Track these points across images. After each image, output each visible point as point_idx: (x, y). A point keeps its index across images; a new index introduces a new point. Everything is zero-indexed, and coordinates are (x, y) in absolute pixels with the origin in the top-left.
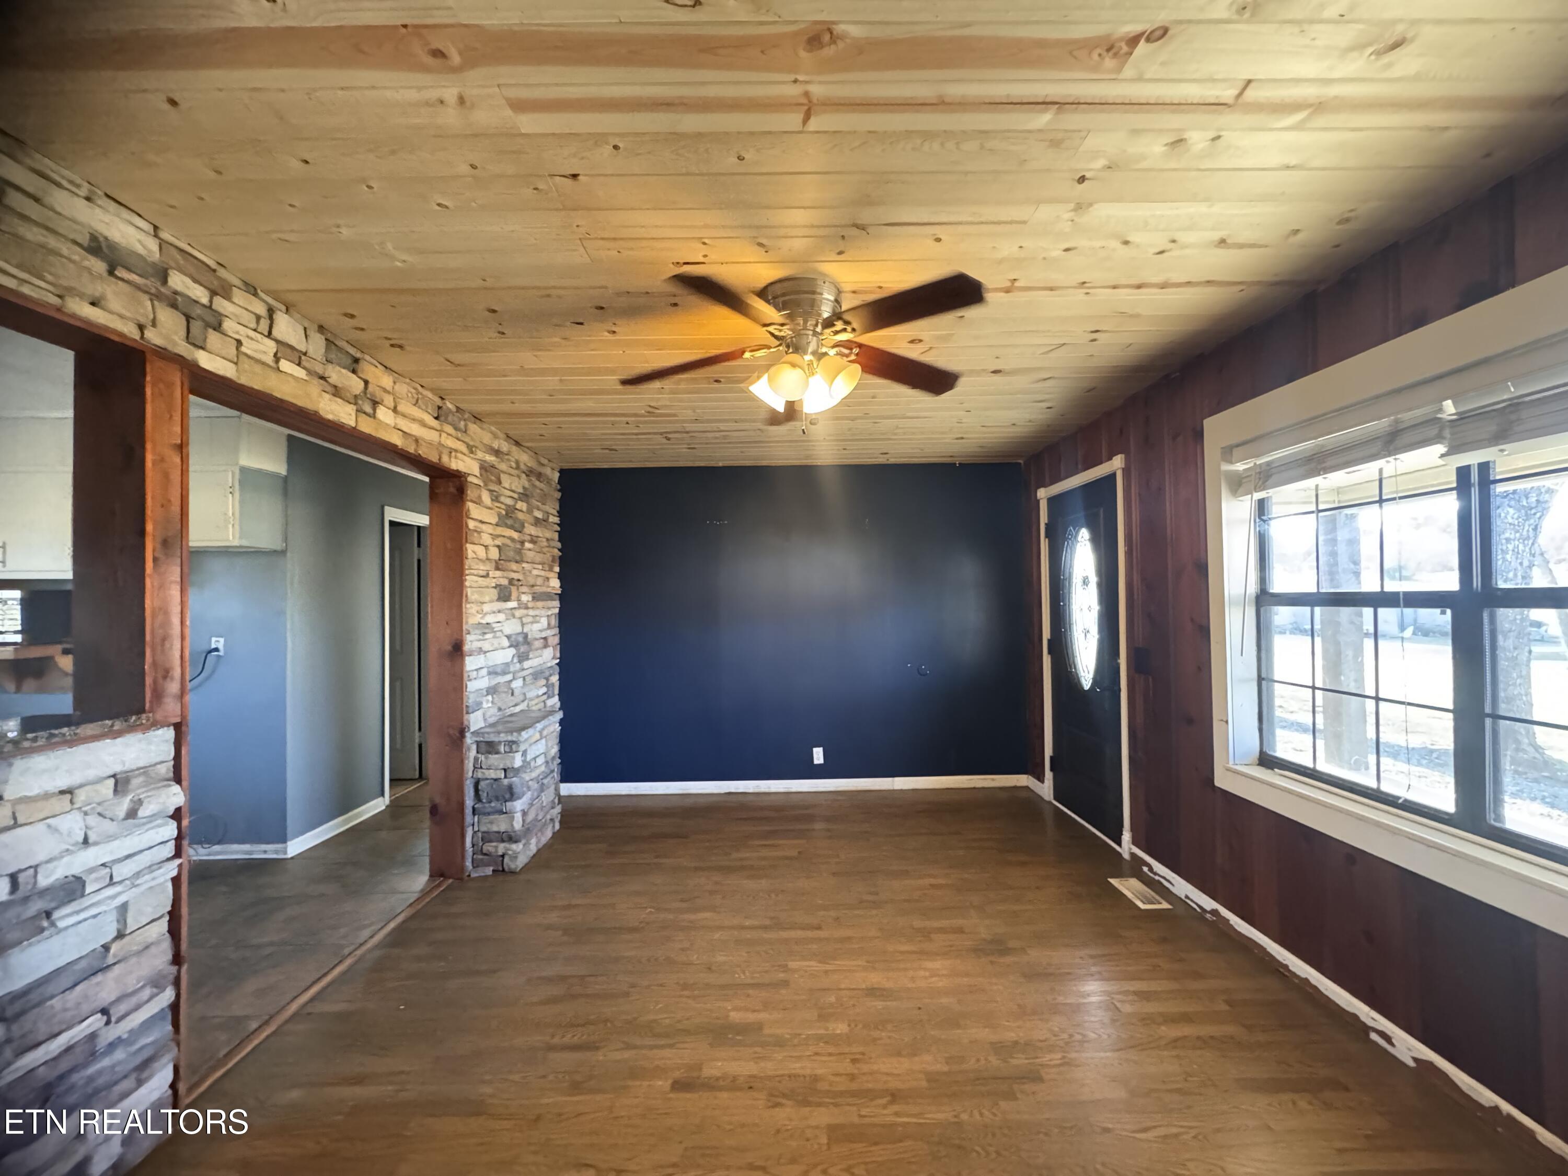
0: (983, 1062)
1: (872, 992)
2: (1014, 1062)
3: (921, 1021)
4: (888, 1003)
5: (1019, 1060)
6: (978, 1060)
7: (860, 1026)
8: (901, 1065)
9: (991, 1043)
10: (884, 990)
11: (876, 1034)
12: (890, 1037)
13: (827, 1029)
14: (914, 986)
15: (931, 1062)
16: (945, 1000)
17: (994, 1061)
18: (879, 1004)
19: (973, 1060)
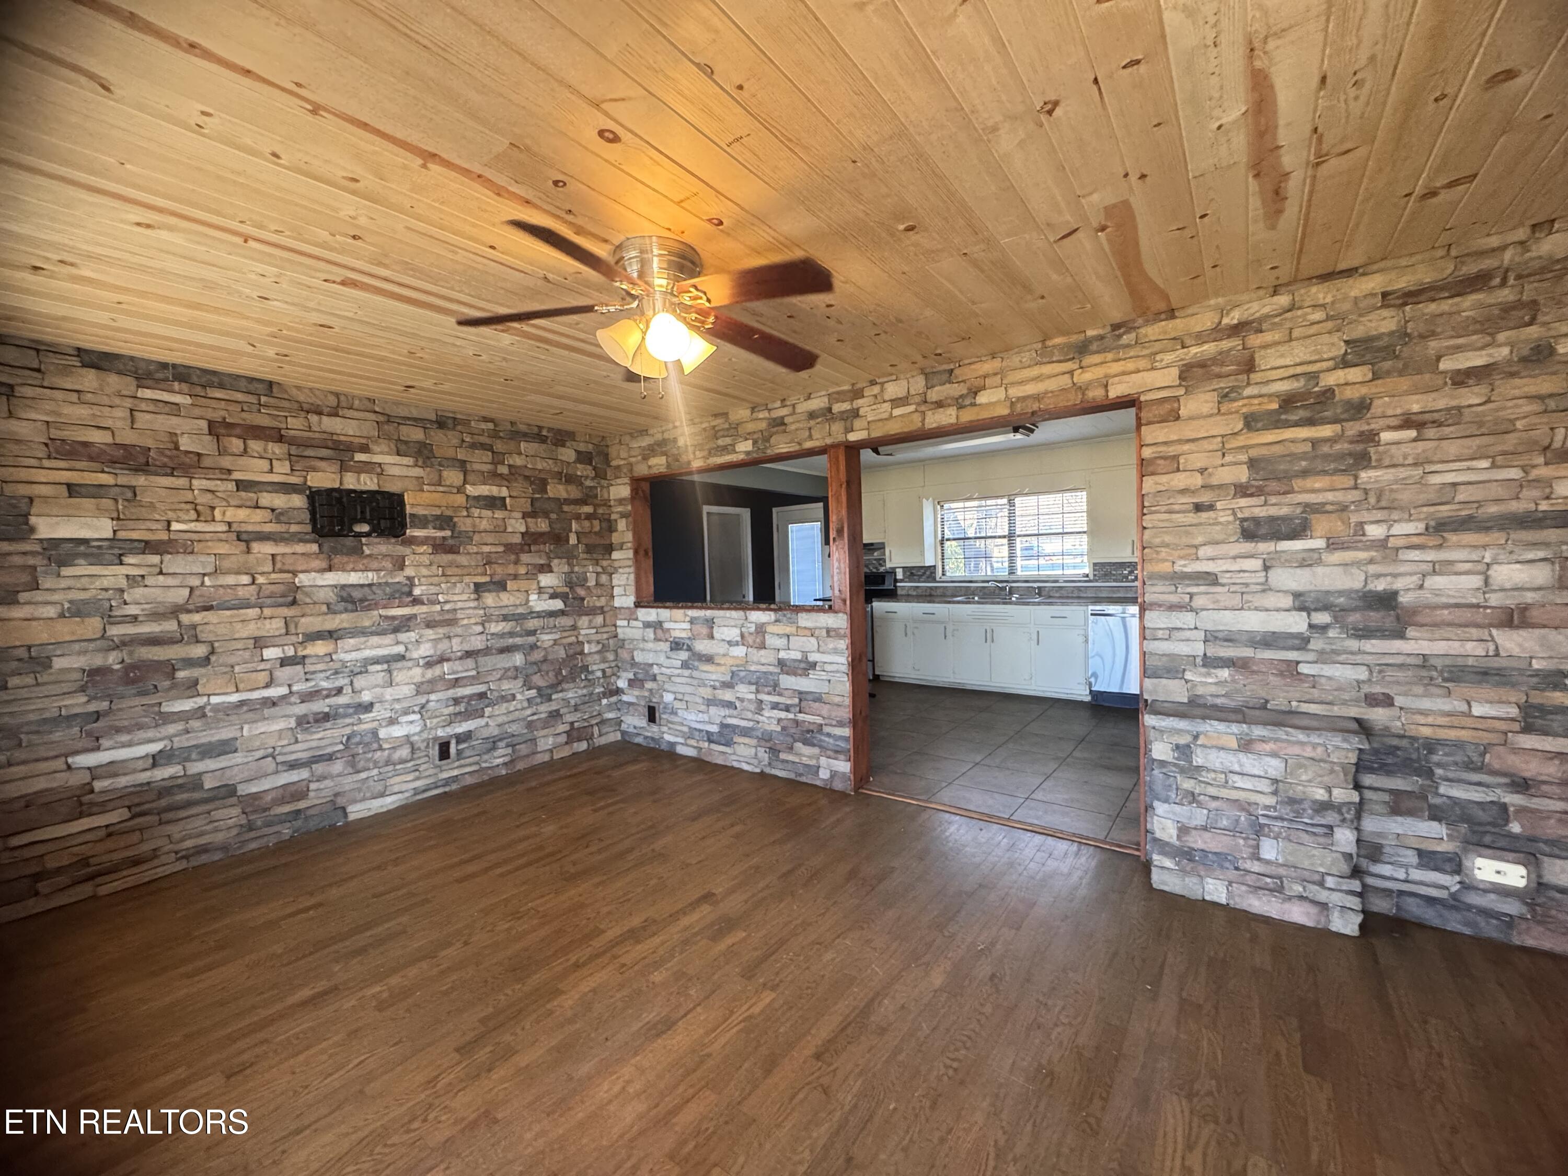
0: (518, 1031)
1: (666, 1025)
2: (489, 1049)
3: (597, 1029)
4: (641, 1024)
5: (482, 1054)
6: (523, 1029)
7: (644, 988)
8: (585, 987)
9: (517, 1052)
10: (658, 1035)
11: (625, 992)
12: (612, 997)
13: (667, 969)
14: (633, 1061)
15: (567, 1002)
16: (585, 1068)
17: (508, 1038)
18: (650, 1016)
19: (528, 1027)
